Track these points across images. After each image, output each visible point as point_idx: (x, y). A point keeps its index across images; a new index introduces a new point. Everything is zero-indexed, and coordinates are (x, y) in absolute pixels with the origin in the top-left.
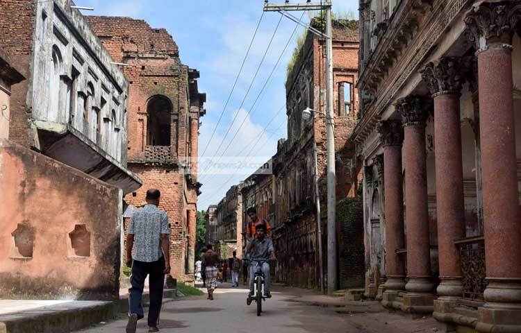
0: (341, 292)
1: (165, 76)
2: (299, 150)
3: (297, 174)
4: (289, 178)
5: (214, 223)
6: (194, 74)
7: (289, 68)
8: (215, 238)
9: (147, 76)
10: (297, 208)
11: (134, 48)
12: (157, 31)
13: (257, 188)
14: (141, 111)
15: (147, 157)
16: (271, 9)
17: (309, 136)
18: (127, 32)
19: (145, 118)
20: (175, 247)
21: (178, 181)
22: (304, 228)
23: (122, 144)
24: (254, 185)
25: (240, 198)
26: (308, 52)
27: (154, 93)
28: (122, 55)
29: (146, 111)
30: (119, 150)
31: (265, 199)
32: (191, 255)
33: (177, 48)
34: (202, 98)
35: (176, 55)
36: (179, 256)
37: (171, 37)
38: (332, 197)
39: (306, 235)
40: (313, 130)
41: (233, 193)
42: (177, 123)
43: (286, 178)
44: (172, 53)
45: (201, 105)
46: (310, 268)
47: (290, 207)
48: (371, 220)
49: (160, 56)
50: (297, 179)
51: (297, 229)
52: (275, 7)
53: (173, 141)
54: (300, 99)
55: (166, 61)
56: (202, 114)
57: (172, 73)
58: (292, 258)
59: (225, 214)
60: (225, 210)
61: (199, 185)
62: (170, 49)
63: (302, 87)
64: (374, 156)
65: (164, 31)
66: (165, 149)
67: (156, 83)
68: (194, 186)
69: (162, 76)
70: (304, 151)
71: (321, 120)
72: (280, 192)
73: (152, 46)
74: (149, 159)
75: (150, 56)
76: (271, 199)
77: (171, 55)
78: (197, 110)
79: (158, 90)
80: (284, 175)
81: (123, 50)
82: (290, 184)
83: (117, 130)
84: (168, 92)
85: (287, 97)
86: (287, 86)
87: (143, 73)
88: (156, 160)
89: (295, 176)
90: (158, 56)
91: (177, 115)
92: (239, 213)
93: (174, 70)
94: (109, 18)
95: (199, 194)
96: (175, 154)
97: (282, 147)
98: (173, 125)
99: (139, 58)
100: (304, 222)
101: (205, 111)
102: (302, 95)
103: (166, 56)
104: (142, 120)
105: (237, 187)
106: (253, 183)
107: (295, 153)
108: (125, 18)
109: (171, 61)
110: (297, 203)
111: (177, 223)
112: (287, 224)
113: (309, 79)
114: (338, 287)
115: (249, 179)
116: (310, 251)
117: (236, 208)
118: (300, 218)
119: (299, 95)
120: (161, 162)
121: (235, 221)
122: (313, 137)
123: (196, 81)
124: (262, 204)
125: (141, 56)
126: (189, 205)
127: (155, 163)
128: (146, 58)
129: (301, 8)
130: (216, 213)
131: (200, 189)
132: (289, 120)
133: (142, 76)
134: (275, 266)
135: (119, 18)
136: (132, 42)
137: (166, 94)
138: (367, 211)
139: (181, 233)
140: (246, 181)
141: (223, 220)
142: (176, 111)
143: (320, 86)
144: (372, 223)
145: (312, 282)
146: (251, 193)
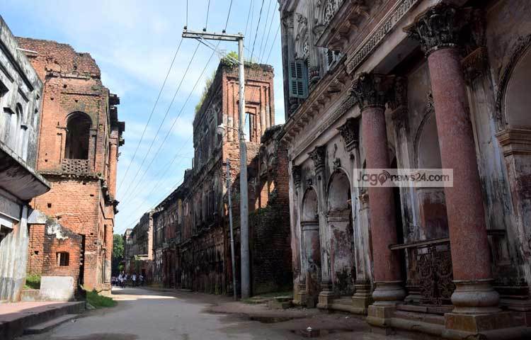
0: (256, 299)
1: (86, 95)
2: (206, 173)
3: (204, 194)
4: (194, 200)
5: (130, 242)
6: (114, 100)
7: (197, 108)
8: (131, 254)
9: (68, 94)
10: (203, 224)
11: (57, 68)
12: (81, 55)
13: (166, 213)
14: (60, 126)
15: (64, 170)
16: (190, 35)
17: (217, 158)
18: (51, 54)
19: (64, 133)
20: (90, 257)
21: (93, 193)
22: (211, 241)
23: (29, 143)
24: (163, 211)
25: (151, 222)
26: (217, 87)
27: (74, 110)
28: (45, 73)
29: (65, 126)
30: (26, 149)
31: (172, 221)
32: (108, 266)
33: (100, 71)
34: (121, 127)
35: (98, 77)
36: (94, 266)
37: (94, 61)
38: (245, 207)
39: (213, 246)
40: (222, 152)
41: (145, 218)
42: (96, 139)
43: (192, 200)
44: (94, 75)
45: (120, 133)
46: (217, 276)
47: (196, 223)
48: (301, 223)
49: (83, 77)
50: (203, 199)
51: (202, 242)
52: (193, 34)
53: (90, 155)
54: (207, 131)
55: (88, 82)
56: (121, 143)
57: (93, 92)
58: (198, 268)
59: (139, 235)
60: (139, 233)
61: (116, 203)
62: (93, 71)
63: (209, 120)
64: (312, 149)
65: (88, 55)
66: (83, 162)
67: (76, 101)
68: (111, 202)
69: (83, 94)
70: (211, 173)
71: (229, 143)
72: (187, 212)
73: (76, 67)
74: (66, 172)
75: (73, 76)
76: (177, 221)
77: (93, 77)
78: (117, 137)
79: (78, 107)
80: (190, 198)
81: (46, 69)
82: (196, 204)
83: (25, 128)
84: (88, 109)
85: (194, 133)
86: (194, 124)
87: (65, 90)
88: (73, 172)
89: (201, 197)
90: (80, 77)
91: (96, 130)
92: (150, 233)
93: (95, 90)
94: (35, 40)
95: (116, 212)
96: (92, 168)
97: (188, 175)
98: (92, 140)
99: (62, 77)
100: (211, 235)
101: (124, 140)
102: (210, 127)
103: (88, 77)
104: (61, 134)
105: (149, 214)
106: (162, 209)
107: (202, 177)
108: (51, 42)
109: (92, 82)
110: (204, 219)
111: (92, 234)
112: (194, 238)
113: (217, 110)
114: (251, 294)
115: (159, 206)
116: (217, 260)
117: (148, 230)
118: (207, 232)
119: (207, 127)
120: (78, 175)
121: (147, 240)
122: (221, 158)
123: (116, 108)
124: (169, 225)
125: (63, 75)
126: (107, 221)
127: (72, 175)
128: (69, 78)
129: (217, 37)
130: (132, 235)
131: (118, 207)
132: (195, 152)
133: (64, 93)
134: (181, 274)
135: (45, 41)
136: (56, 62)
137: (86, 111)
138: (295, 213)
139: (96, 243)
140: (156, 208)
141: (138, 240)
142: (95, 127)
143: (228, 114)
144: (302, 226)
145: (219, 288)
146: (161, 217)
